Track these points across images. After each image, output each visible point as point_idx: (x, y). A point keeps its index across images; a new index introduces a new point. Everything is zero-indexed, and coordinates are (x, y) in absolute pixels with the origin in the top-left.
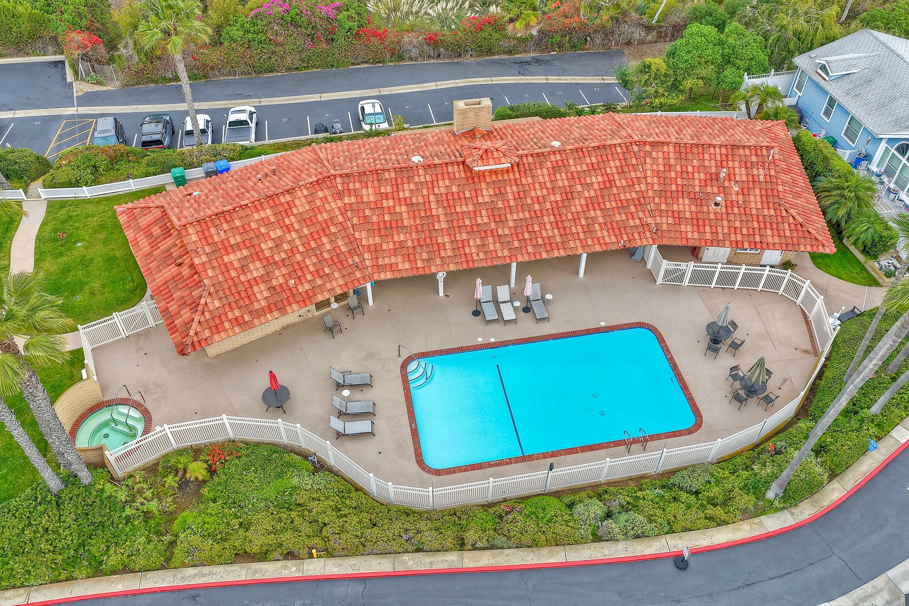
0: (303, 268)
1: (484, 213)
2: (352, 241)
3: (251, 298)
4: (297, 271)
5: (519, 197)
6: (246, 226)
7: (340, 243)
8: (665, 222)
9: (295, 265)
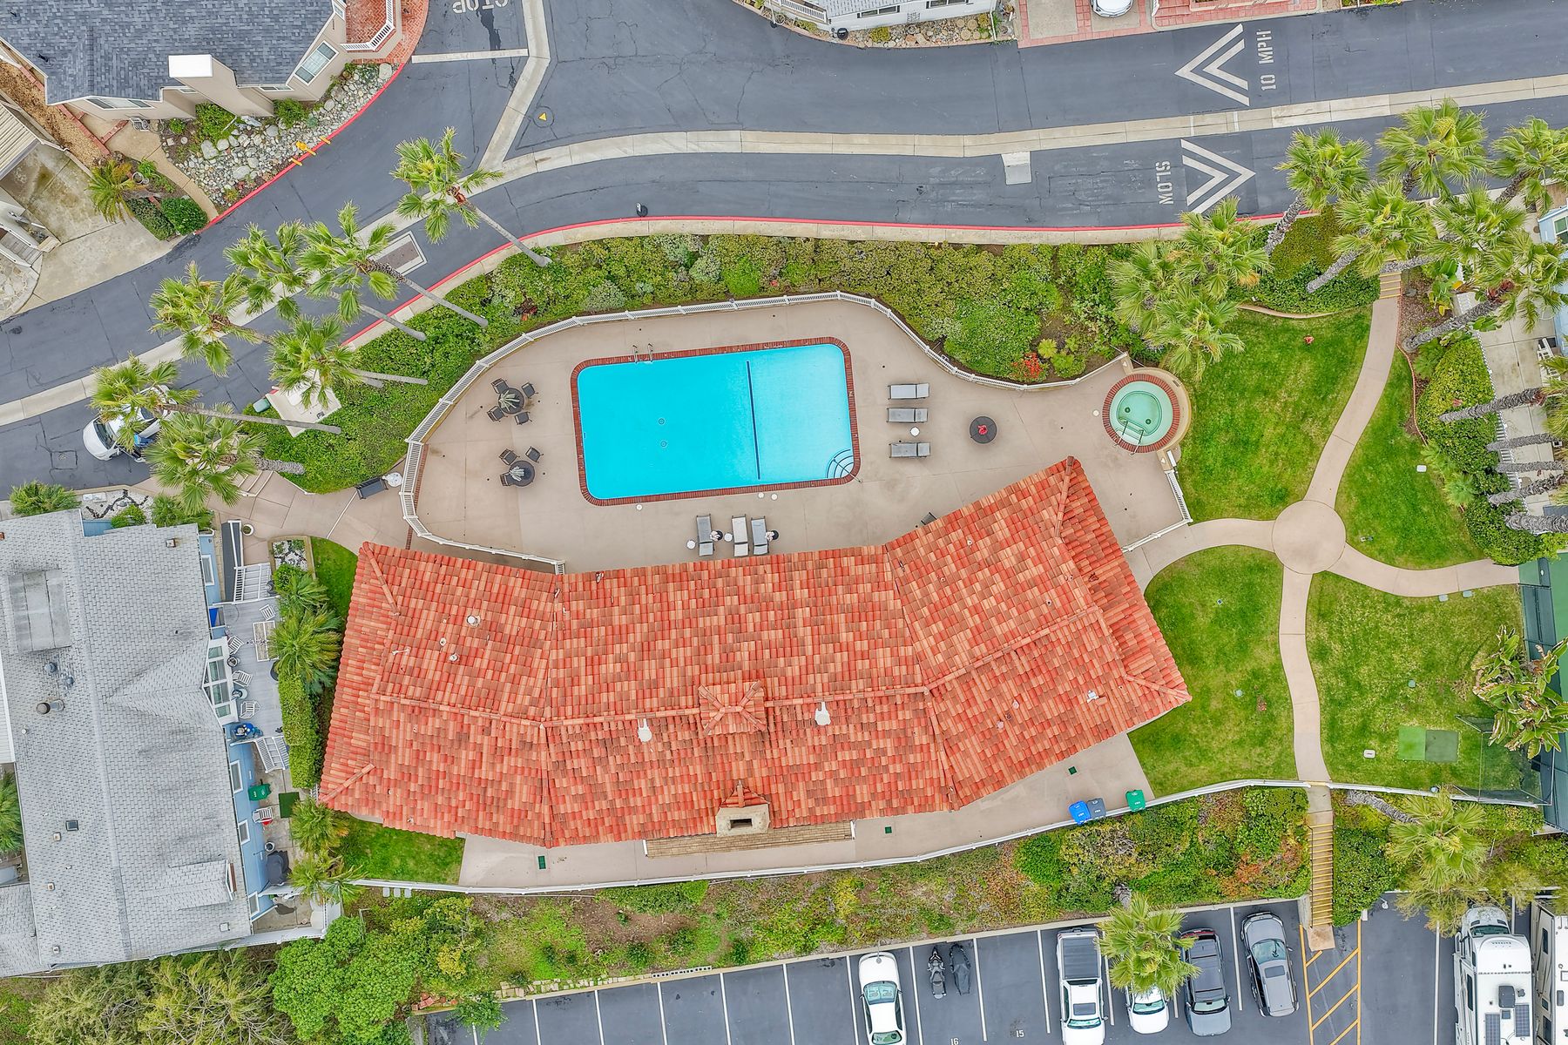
0: (960, 561)
1: (751, 628)
2: (904, 595)
3: (1011, 522)
4: (964, 557)
5: (705, 648)
6: (1022, 610)
7: (918, 592)
8: (542, 604)
9: (967, 564)
